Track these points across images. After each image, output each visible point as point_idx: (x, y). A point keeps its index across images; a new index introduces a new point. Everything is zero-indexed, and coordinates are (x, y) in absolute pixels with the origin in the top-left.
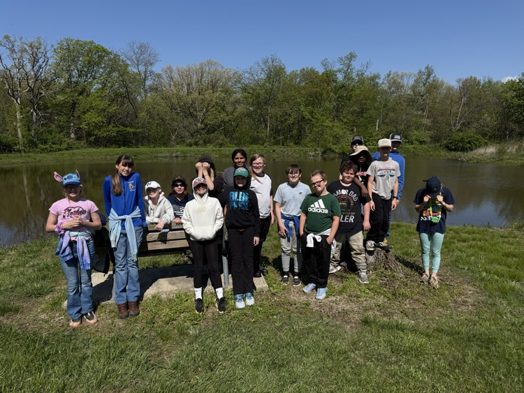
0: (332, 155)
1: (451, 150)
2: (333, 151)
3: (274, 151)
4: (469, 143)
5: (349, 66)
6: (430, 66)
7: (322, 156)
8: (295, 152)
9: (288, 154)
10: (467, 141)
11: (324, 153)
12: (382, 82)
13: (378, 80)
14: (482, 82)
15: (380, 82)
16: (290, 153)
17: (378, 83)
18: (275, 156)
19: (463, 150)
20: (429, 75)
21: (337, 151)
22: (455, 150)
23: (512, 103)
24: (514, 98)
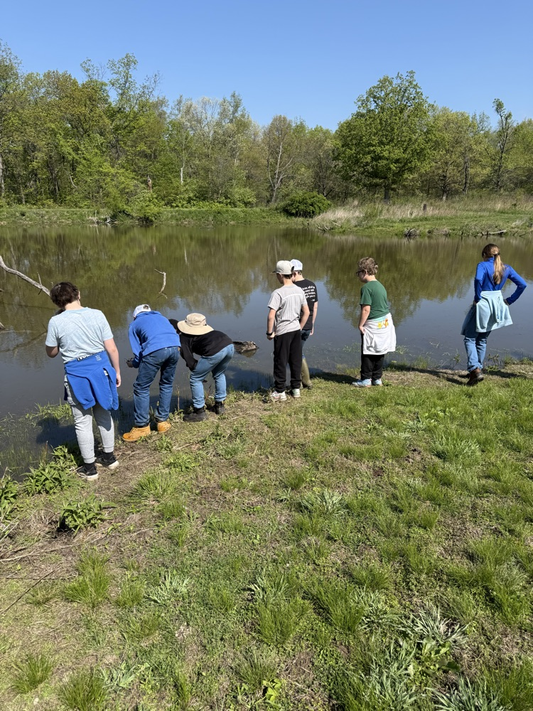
0: (128, 222)
1: (292, 215)
2: (128, 215)
3: (23, 215)
4: (312, 205)
5: (127, 77)
6: (236, 94)
7: (112, 222)
8: (62, 215)
9: (49, 219)
10: (309, 202)
11: (114, 217)
12: (171, 112)
13: (165, 109)
14: (294, 125)
15: (168, 112)
16: (54, 219)
17: (165, 113)
18: (26, 222)
19: (308, 214)
20: (236, 107)
21: (134, 215)
22: (296, 215)
23: (344, 153)
24: (343, 146)
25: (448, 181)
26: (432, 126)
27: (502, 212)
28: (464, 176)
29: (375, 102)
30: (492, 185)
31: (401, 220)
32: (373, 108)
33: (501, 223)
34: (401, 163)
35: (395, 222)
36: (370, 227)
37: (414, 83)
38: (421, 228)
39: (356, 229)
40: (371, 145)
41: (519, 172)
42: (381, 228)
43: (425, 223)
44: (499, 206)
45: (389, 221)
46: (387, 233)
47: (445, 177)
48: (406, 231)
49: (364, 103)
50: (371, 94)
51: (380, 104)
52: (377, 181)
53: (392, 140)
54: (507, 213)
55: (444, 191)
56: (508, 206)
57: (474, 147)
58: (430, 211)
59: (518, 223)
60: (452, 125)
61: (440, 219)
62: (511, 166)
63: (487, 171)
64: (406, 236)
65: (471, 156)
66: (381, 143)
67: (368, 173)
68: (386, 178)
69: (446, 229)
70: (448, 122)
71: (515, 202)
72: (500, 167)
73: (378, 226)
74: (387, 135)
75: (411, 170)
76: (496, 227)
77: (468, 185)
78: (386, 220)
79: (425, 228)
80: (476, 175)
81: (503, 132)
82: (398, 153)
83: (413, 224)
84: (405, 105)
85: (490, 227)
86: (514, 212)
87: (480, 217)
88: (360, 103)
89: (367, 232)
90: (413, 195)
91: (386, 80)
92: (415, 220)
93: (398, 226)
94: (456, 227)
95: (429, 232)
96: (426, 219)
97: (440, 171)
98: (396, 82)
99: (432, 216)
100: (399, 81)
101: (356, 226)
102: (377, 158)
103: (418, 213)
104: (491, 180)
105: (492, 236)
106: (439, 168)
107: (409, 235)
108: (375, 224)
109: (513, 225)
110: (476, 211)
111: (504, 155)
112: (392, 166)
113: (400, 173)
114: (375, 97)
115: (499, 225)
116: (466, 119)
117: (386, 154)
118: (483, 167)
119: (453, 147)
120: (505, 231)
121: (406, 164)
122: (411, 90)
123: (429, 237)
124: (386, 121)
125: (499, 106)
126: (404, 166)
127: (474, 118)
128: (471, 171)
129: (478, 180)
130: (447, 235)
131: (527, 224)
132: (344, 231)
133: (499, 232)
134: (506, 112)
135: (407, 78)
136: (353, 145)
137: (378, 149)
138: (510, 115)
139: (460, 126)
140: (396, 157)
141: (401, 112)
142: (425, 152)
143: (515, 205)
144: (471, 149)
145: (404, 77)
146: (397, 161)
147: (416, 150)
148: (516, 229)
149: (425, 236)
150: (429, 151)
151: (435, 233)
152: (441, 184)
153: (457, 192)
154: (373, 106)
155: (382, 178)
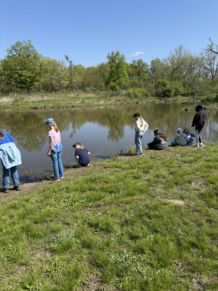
23: (4, 73)
24: (3, 70)
25: (54, 86)
26: (42, 64)
27: (73, 98)
28: (59, 84)
29: (16, 52)
30: (70, 88)
31: (32, 102)
32: (15, 54)
33: (72, 102)
34: (31, 78)
35: (30, 103)
36: (18, 105)
37: (32, 45)
38: (41, 105)
39: (11, 106)
40: (16, 70)
41: (79, 83)
42: (23, 105)
43: (43, 103)
44: (72, 96)
45: (27, 102)
46: (26, 107)
47: (52, 84)
48: (34, 107)
49: (11, 52)
50: (13, 48)
51: (18, 53)
52: (23, 85)
53: (26, 68)
54: (75, 98)
55: (53, 90)
56: (75, 95)
57: (61, 73)
58: (46, 98)
59: (78, 102)
60: (51, 64)
61: (49, 101)
62: (75, 81)
63: (67, 82)
64: (34, 108)
65: (60, 76)
66: (21, 69)
67: (18, 82)
68: (26, 84)
69: (51, 105)
70: (49, 62)
71: (78, 94)
72: (72, 81)
73: (22, 105)
74: (23, 66)
75: (36, 81)
76: (71, 104)
77: (61, 88)
78: (26, 102)
79: (42, 105)
80: (64, 83)
81: (70, 67)
82: (29, 74)
83: (38, 103)
84: (29, 54)
85: (68, 104)
86: (78, 98)
87: (65, 100)
88: (8, 51)
89: (17, 107)
90: (39, 91)
91: (19, 43)
92: (39, 102)
93: (31, 105)
94: (55, 104)
95: (44, 107)
96: (43, 101)
97: (50, 82)
98: (24, 44)
99: (46, 100)
100: (25, 44)
101: (11, 105)
102: (20, 76)
103: (40, 98)
104: (69, 86)
105: (69, 107)
106: (49, 81)
107: (35, 108)
108: (20, 104)
109: (77, 103)
110: (64, 98)
111: (72, 76)
112: (27, 79)
113: (32, 82)
114: (15, 49)
115: (72, 103)
116: (56, 62)
117: (24, 74)
118: (66, 81)
119: (53, 73)
120: (74, 105)
121: (34, 78)
122: (31, 48)
123: (45, 109)
124: (22, 60)
125: (67, 58)
126: (33, 79)
127: (59, 62)
128: (62, 82)
129: (65, 85)
130: (52, 108)
131: (82, 102)
132: (5, 107)
133: (72, 106)
134: (70, 60)
135: (28, 43)
136: (8, 69)
137: (20, 72)
138: (71, 62)
139: (54, 64)
140: (29, 75)
141: (28, 57)
142: (41, 74)
143: (78, 95)
144: (60, 74)
145: (27, 42)
146: (30, 77)
147: (37, 73)
148: (78, 104)
149: (42, 108)
150: (42, 73)
151: (47, 107)
152: (51, 87)
153: (58, 90)
154: (15, 53)
155: (25, 84)
